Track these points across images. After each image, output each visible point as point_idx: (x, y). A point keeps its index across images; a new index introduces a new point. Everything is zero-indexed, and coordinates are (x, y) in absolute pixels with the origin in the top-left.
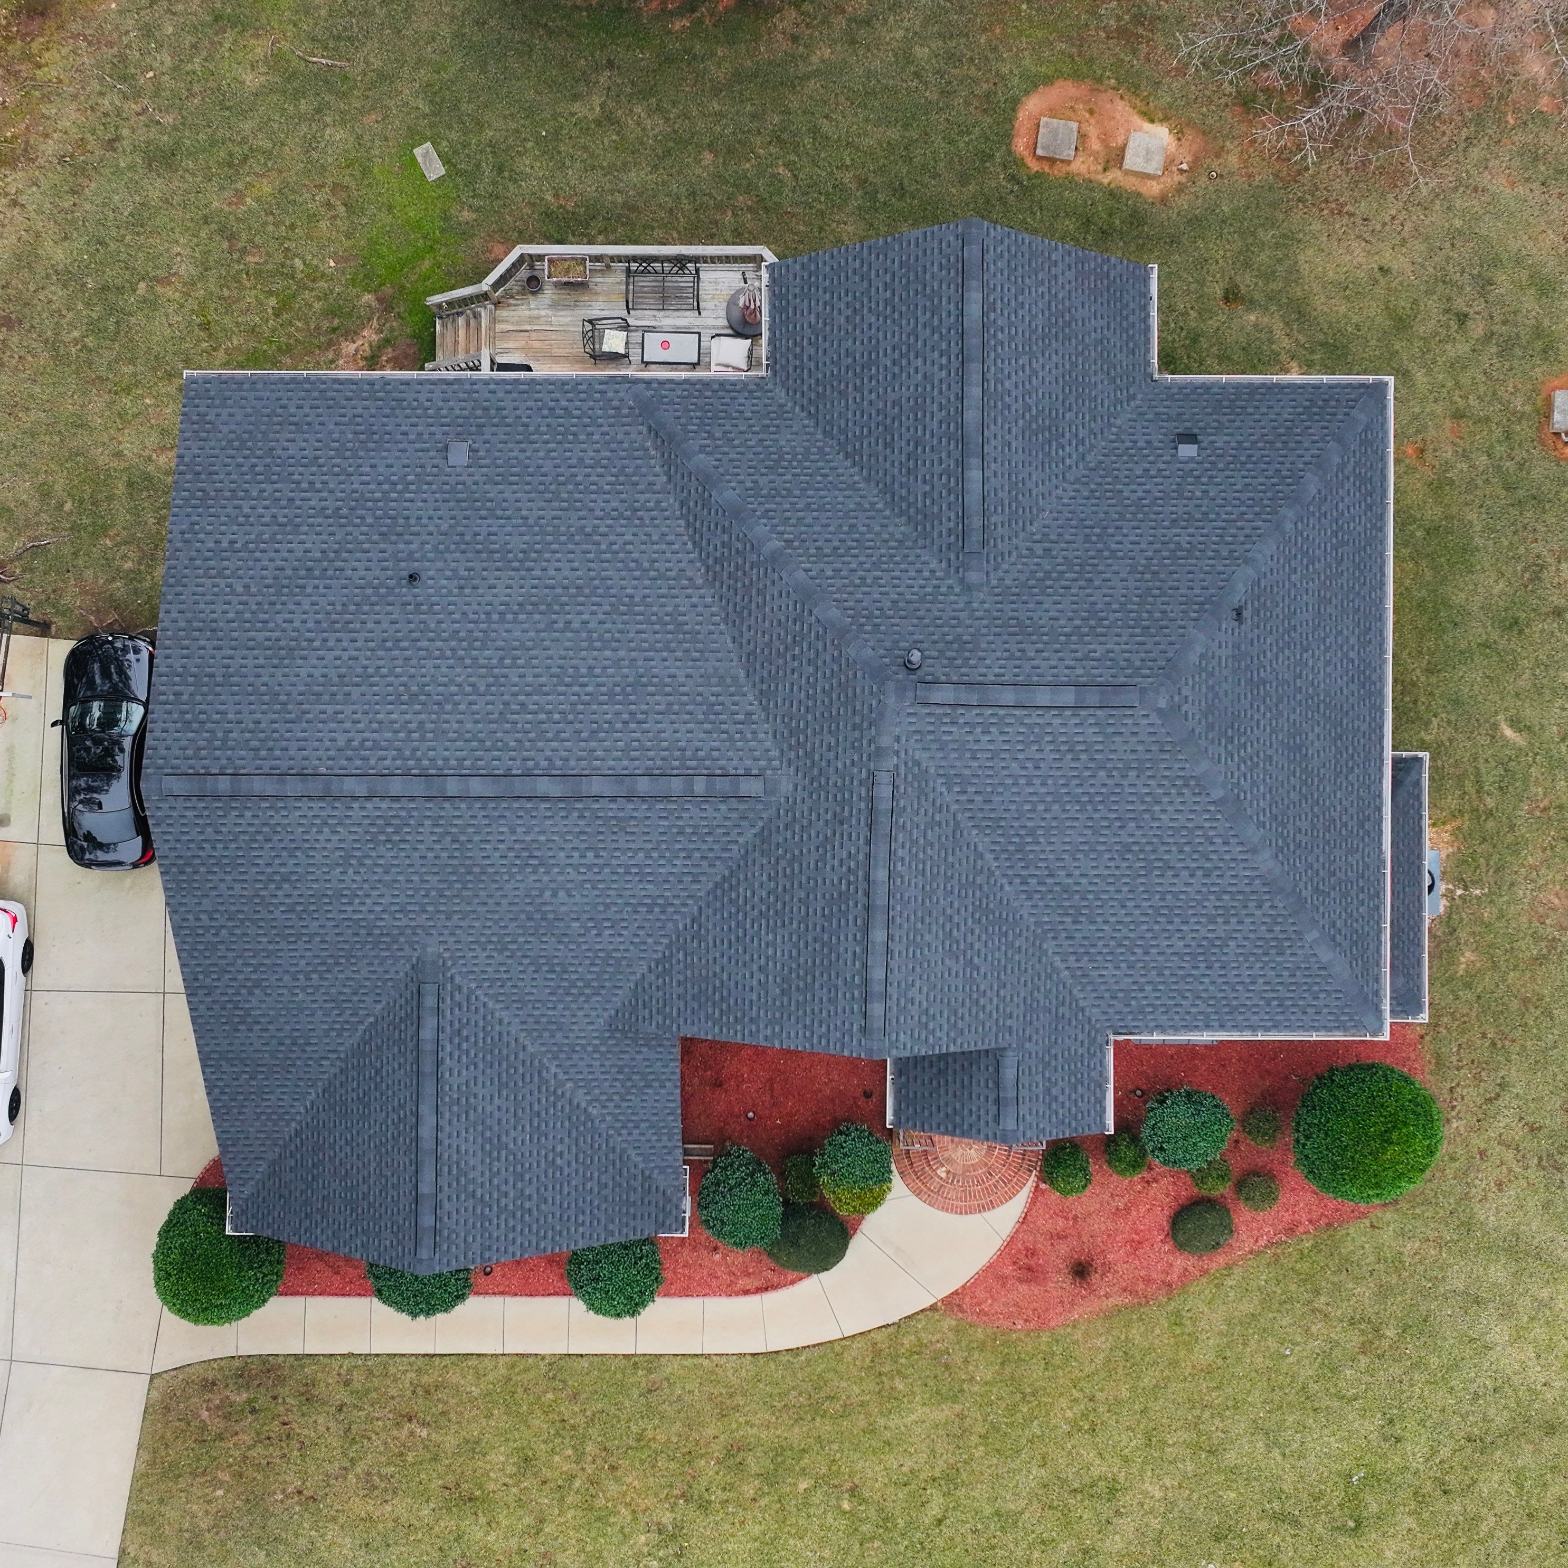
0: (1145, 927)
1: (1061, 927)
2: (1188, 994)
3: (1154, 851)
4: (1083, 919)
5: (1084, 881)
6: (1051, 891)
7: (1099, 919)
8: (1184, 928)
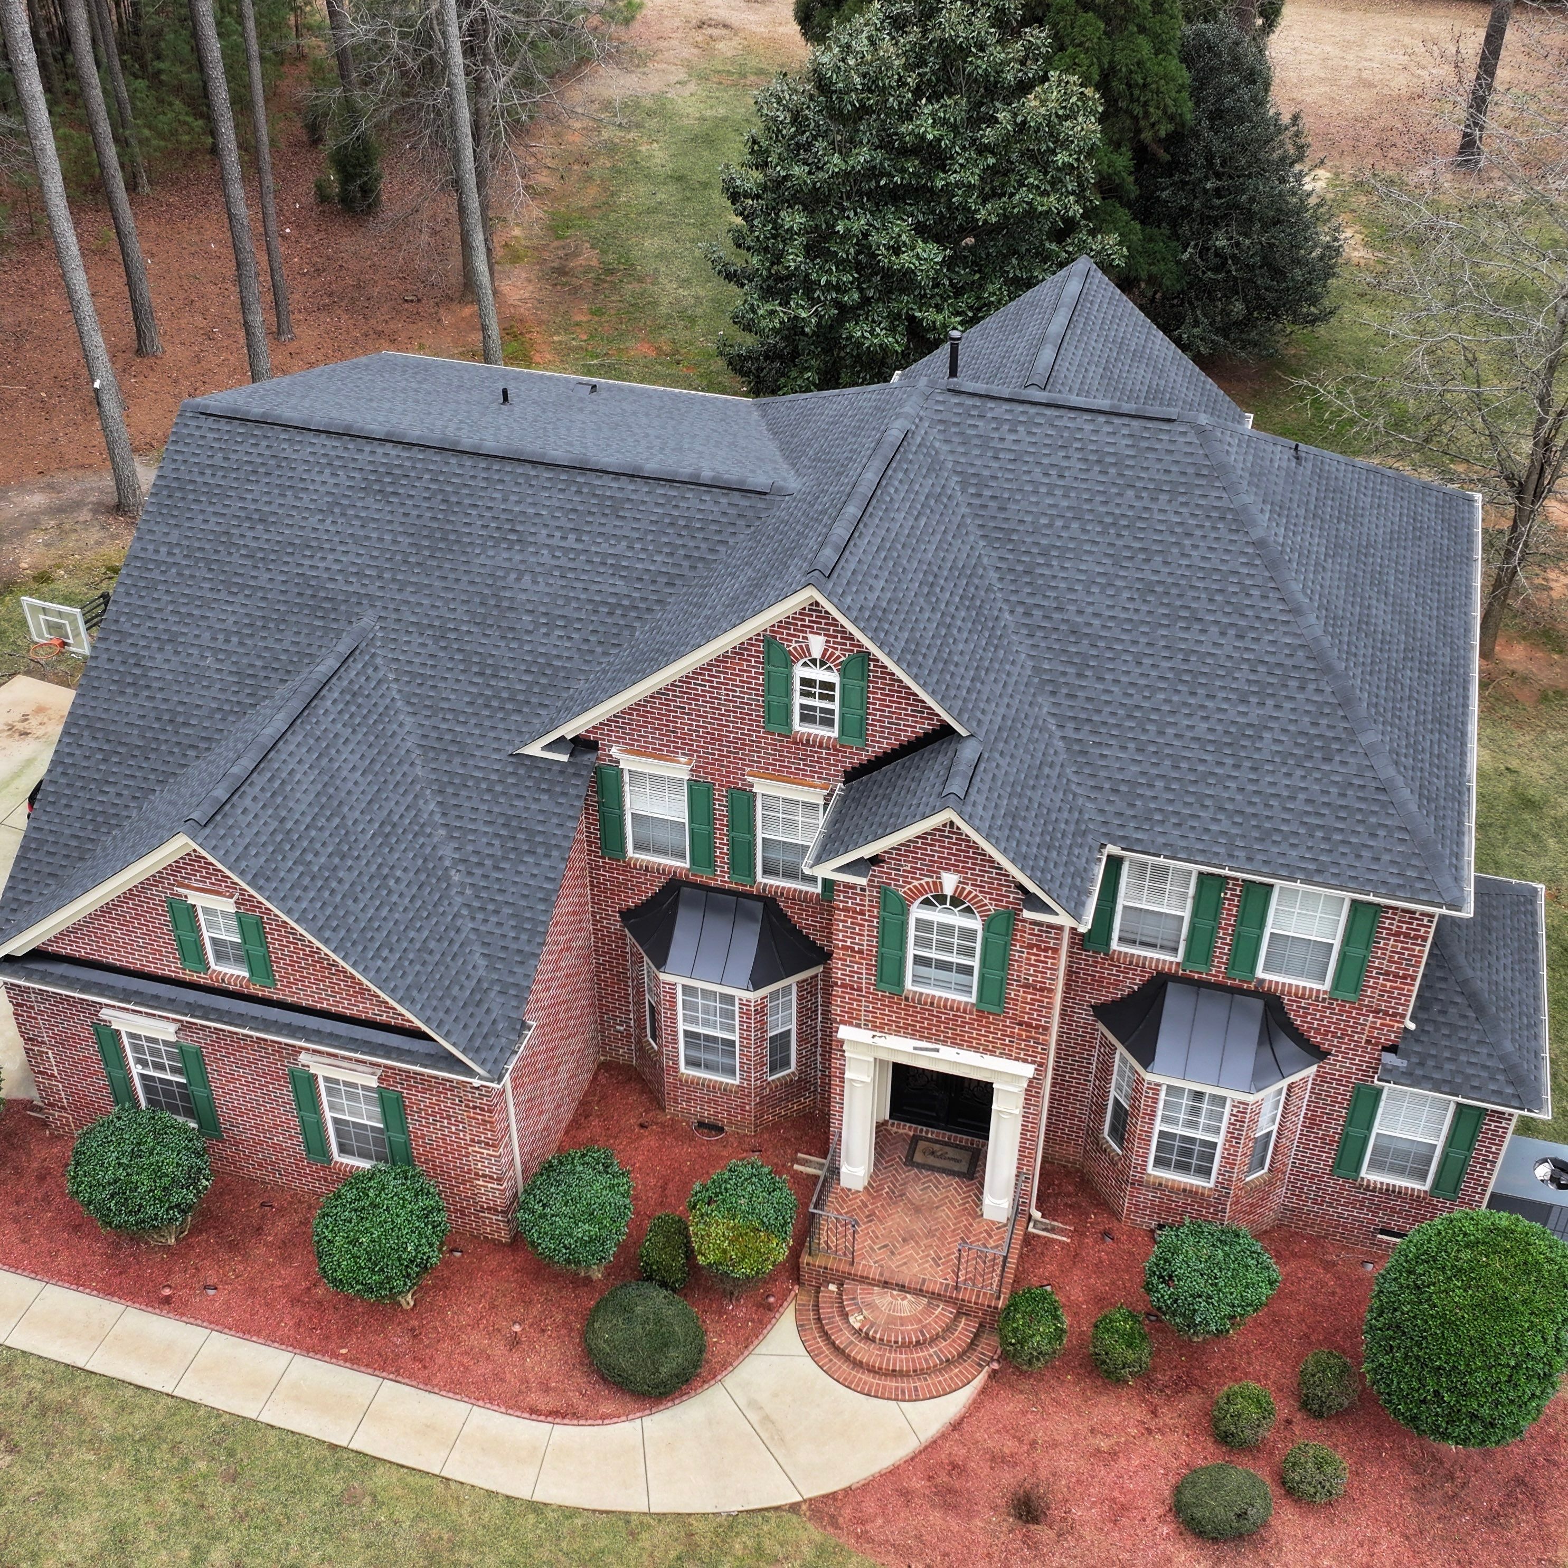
0: (1161, 696)
1: (1062, 680)
2: (1208, 802)
3: (1180, 596)
4: (1089, 673)
5: (1096, 622)
6: (1056, 629)
7: (1109, 676)
8: (1210, 704)
